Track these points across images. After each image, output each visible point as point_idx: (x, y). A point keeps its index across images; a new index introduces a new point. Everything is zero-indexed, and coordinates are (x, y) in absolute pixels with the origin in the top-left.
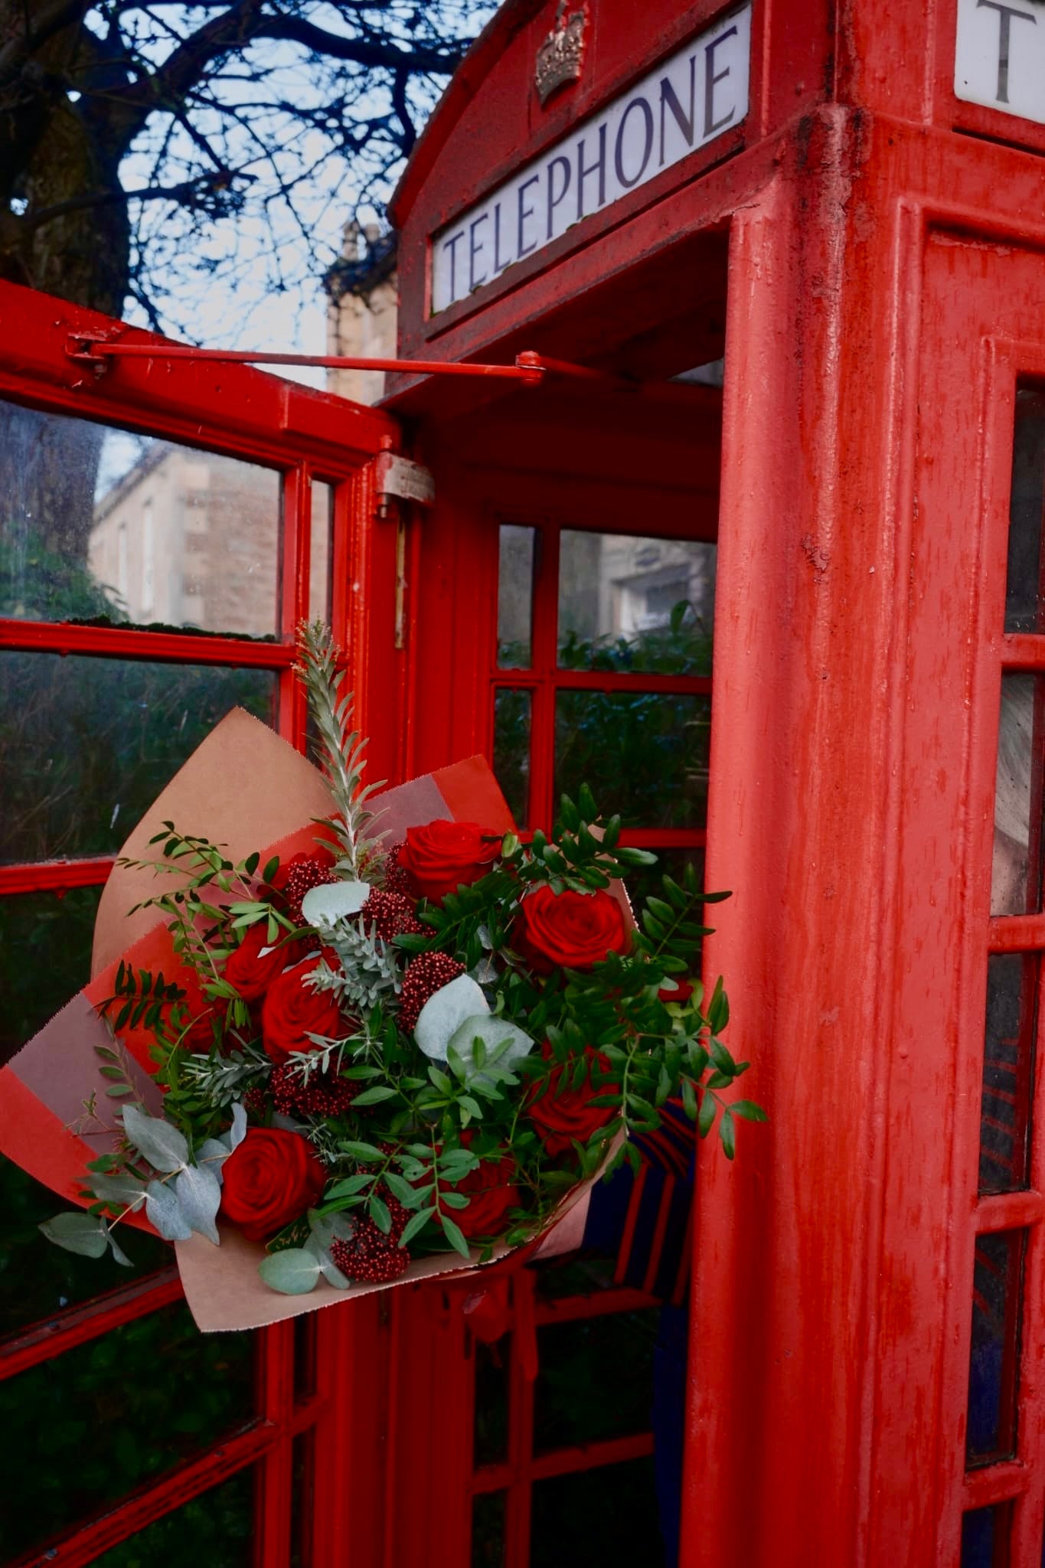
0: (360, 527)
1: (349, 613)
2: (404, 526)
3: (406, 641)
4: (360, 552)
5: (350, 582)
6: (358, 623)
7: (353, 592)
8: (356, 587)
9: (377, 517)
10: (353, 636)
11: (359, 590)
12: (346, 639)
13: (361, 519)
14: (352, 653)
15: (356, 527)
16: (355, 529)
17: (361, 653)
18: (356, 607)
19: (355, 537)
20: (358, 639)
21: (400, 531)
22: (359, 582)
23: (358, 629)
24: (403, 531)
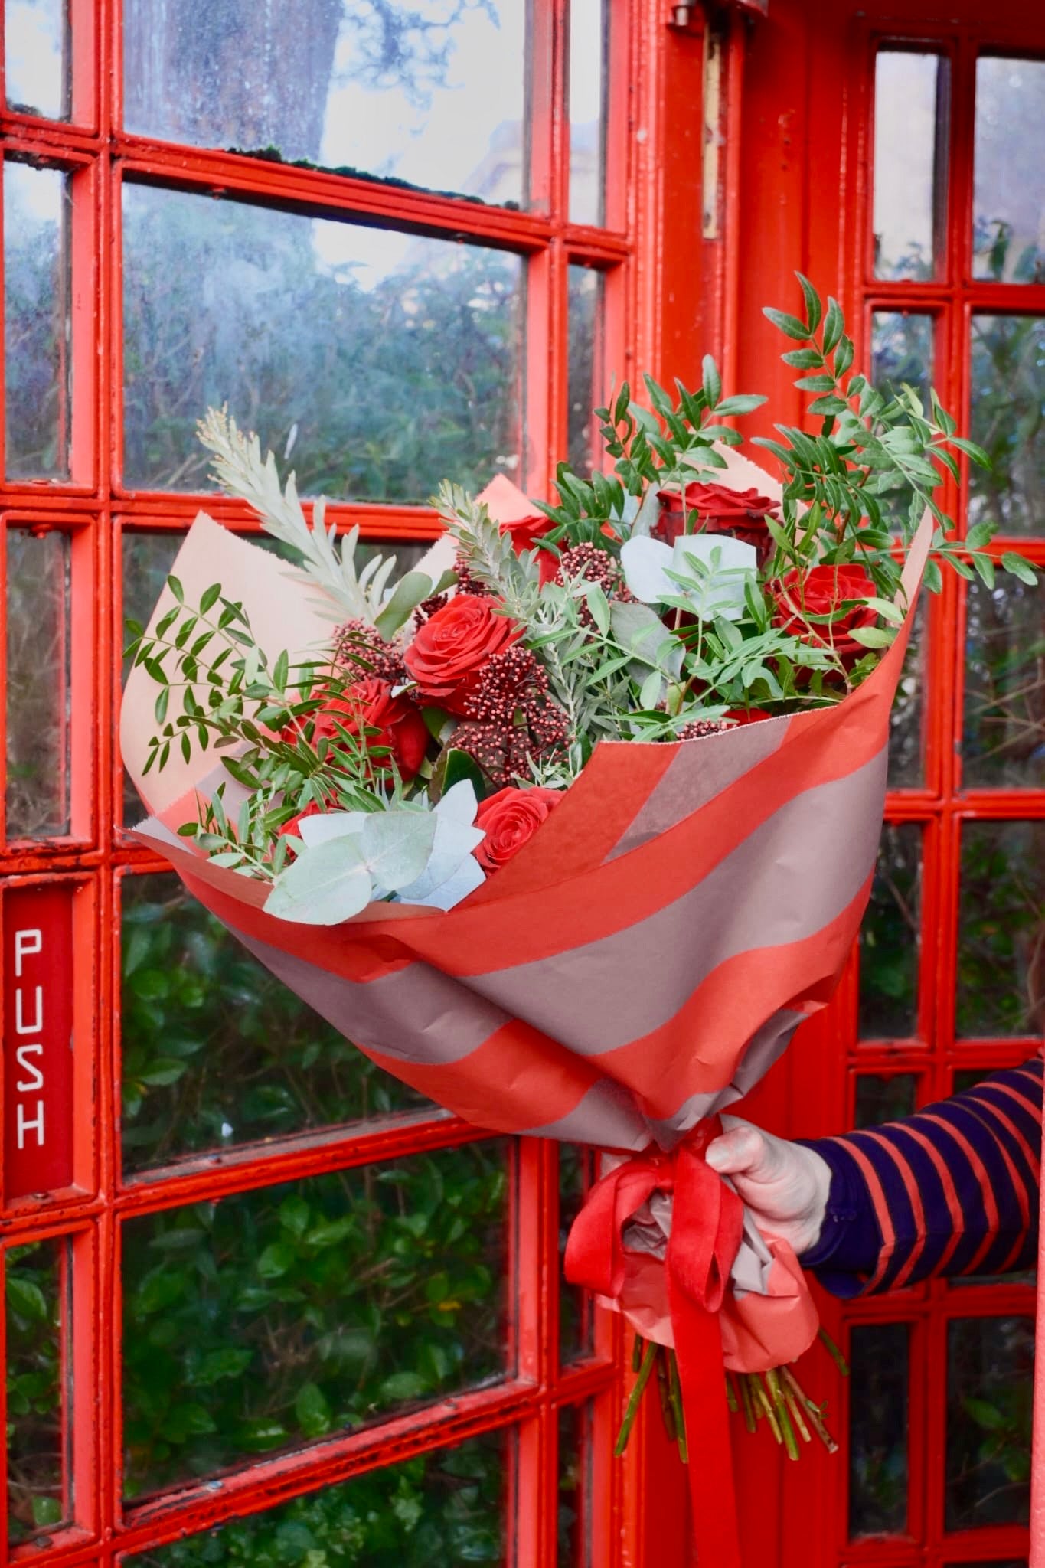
0: (647, 43)
1: (632, 173)
2: (717, 48)
3: (722, 227)
4: (647, 81)
5: (631, 127)
6: (646, 191)
7: (638, 144)
8: (641, 135)
9: (672, 28)
10: (638, 210)
11: (647, 139)
12: (627, 214)
13: (648, 31)
14: (637, 234)
15: (640, 43)
16: (640, 46)
17: (651, 236)
18: (642, 166)
19: (639, 60)
20: (646, 217)
21: (711, 56)
22: (647, 126)
23: (646, 199)
24: (717, 57)
